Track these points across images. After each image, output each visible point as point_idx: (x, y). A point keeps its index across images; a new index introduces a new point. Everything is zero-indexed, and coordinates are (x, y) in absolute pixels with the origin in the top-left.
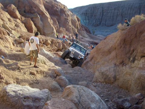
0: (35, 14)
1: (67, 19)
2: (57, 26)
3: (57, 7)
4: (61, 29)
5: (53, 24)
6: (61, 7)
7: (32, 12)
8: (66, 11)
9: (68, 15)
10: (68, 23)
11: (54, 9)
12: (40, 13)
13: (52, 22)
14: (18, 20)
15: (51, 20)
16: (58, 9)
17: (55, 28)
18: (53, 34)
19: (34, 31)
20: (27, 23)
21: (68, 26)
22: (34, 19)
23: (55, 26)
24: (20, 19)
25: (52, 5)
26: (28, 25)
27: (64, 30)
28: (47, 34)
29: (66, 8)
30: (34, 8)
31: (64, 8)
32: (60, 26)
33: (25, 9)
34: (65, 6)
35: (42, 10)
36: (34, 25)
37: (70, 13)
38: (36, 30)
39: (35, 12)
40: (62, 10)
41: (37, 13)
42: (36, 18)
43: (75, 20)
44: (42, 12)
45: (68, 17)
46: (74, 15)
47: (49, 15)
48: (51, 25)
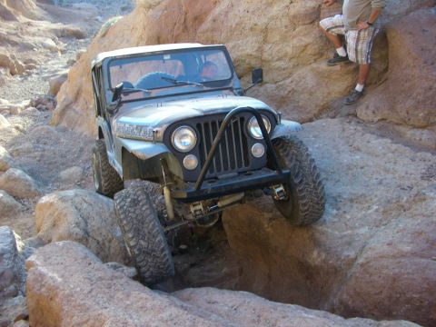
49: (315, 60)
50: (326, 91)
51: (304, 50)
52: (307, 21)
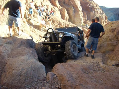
0: (71, 6)
1: (95, 15)
2: (86, 18)
3: (89, 4)
4: (88, 21)
5: (83, 17)
6: (94, 5)
7: (69, 4)
8: (96, 9)
9: (97, 13)
11: (87, 5)
12: (74, 6)
13: (83, 15)
14: (56, 8)
15: (82, 13)
16: (90, 6)
17: (84, 20)
18: (80, 23)
19: (66, 18)
20: (62, 11)
22: (69, 9)
23: (84, 18)
24: (58, 8)
25: (86, 2)
26: (62, 13)
27: (90, 22)
28: (76, 22)
29: (97, 6)
30: (71, 2)
31: (96, 6)
32: (88, 19)
33: (65, 1)
34: (97, 5)
35: (77, 4)
36: (67, 13)
37: (100, 11)
38: (68, 17)
39: (71, 5)
40: (93, 7)
41: (72, 6)
42: (71, 9)
43: (102, 17)
44: (76, 6)
45: (96, 14)
46: (104, 13)
47: (82, 9)
48: (80, 16)
49: (109, 41)
50: (106, 48)
51: (108, 38)
52: (111, 31)
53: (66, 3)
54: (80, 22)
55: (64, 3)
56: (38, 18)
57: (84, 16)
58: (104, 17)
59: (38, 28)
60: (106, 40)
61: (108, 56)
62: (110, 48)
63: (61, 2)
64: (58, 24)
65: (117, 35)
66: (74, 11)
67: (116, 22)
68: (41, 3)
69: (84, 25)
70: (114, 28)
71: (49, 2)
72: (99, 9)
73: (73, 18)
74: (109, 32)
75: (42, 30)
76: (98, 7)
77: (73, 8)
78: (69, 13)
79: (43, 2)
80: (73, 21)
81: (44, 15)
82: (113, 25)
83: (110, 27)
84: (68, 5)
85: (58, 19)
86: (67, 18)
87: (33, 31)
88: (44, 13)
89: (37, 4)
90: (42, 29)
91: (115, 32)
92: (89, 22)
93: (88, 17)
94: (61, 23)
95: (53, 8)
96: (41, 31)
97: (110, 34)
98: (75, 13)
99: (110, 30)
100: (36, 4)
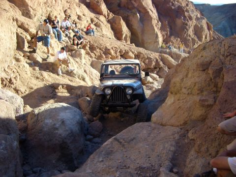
0: (134, 11)
1: (186, 25)
2: (167, 33)
3: (172, 3)
4: (172, 38)
5: (160, 30)
6: (181, 4)
7: (130, 7)
8: (187, 11)
9: (191, 18)
10: (187, 30)
11: (168, 5)
12: (141, 10)
13: (160, 26)
14: (102, 18)
15: (158, 22)
16: (175, 6)
17: (163, 36)
18: (155, 44)
19: (124, 36)
20: (115, 23)
21: (185, 35)
22: (131, 18)
23: (164, 33)
24: (105, 16)
26: (116, 26)
27: (177, 40)
28: (147, 43)
29: (189, 5)
30: (133, 2)
31: (187, 5)
32: (171, 35)
33: (121, 2)
34: (188, 2)
35: (145, 6)
36: (125, 26)
37: (196, 14)
38: (129, 34)
39: (134, 8)
40: (180, 8)
41: (136, 10)
42: (133, 16)
43: (202, 27)
44: (145, 9)
45: (188, 21)
46: (204, 19)
47: (156, 14)
48: (154, 30)
49: (198, 94)
50: (191, 113)
51: (195, 86)
52: (201, 69)
53: (122, 5)
54: (155, 42)
55: (119, 5)
56: (53, 46)
57: (162, 29)
58: (205, 27)
59: (51, 69)
60: (190, 90)
61: (193, 138)
62: (200, 114)
63: (113, 3)
64: (103, 53)
65: (215, 78)
66: (142, 20)
67: (212, 45)
68: (65, 12)
69: (165, 47)
70: (208, 59)
71: (85, 7)
72: (193, 11)
73: (140, 35)
74: (196, 71)
75: (60, 72)
76: (191, 7)
77: (138, 15)
78: (132, 25)
79: (69, 8)
80: (140, 41)
81: (69, 38)
82: (204, 53)
83: (199, 59)
84: (128, 8)
85: (101, 42)
86: (126, 35)
87: (39, 76)
88: (70, 33)
89: (51, 15)
90: (60, 69)
91: (210, 71)
92: (175, 40)
93: (171, 29)
94: (109, 50)
95: (95, 19)
96: (58, 75)
97: (198, 77)
98: (143, 24)
99: (197, 65)
100: (49, 14)
